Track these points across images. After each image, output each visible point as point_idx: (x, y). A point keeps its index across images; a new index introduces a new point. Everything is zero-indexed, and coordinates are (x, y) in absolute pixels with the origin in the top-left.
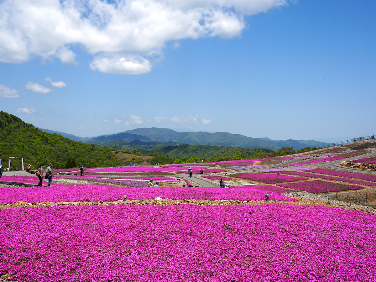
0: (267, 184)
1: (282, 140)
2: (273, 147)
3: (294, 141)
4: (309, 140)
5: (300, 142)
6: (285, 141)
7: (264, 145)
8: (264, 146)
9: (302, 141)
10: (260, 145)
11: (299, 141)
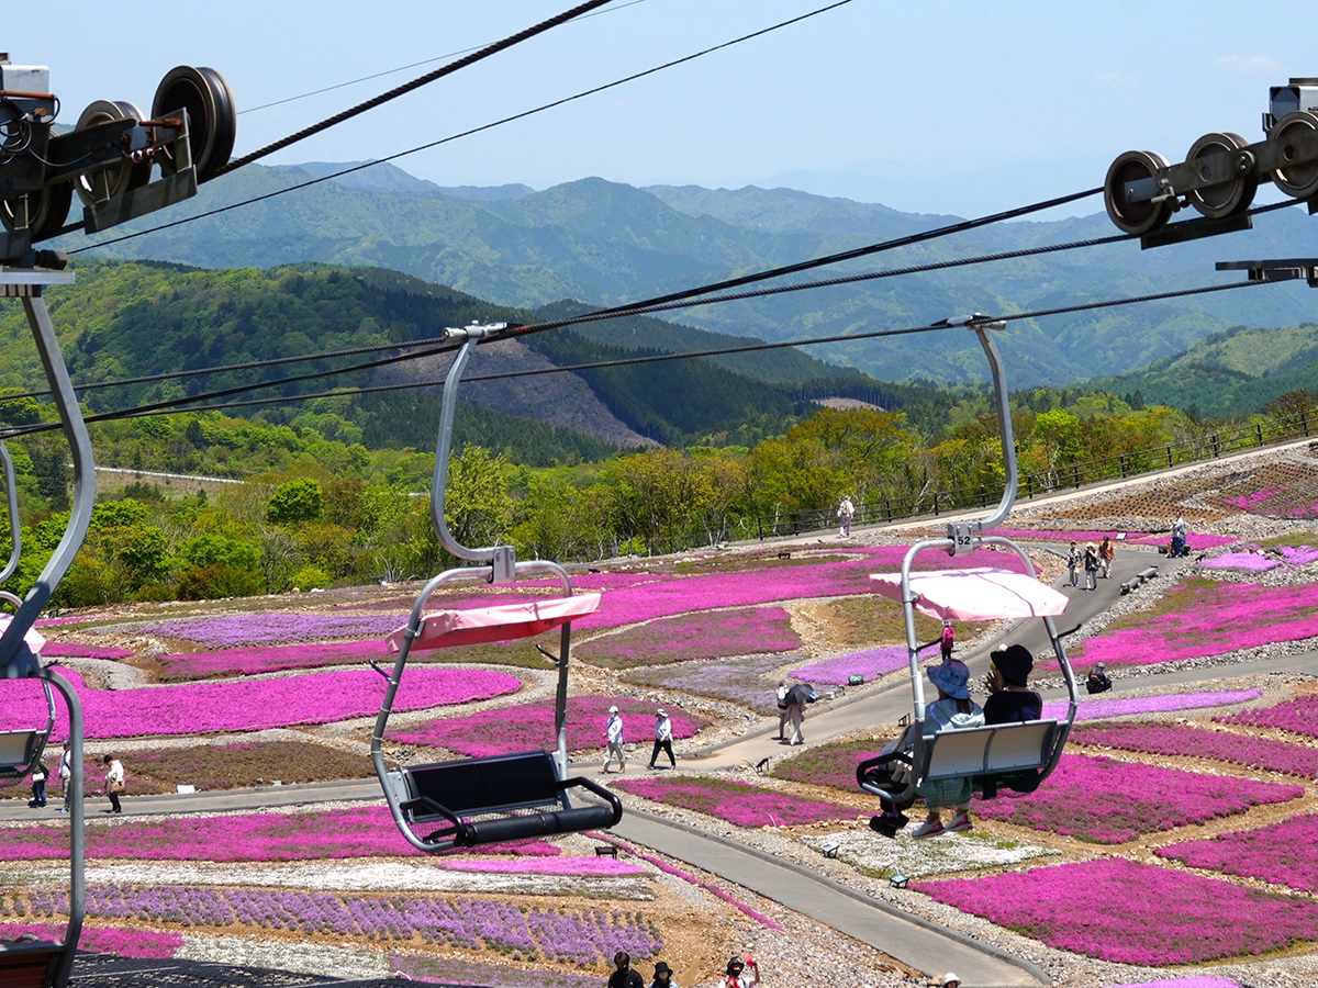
0: (1097, 851)
1: (519, 186)
2: (438, 247)
3: (623, 190)
4: (750, 188)
5: (676, 206)
6: (550, 193)
7: (353, 233)
8: (356, 240)
9: (693, 190)
10: (321, 233)
11: (668, 190)
